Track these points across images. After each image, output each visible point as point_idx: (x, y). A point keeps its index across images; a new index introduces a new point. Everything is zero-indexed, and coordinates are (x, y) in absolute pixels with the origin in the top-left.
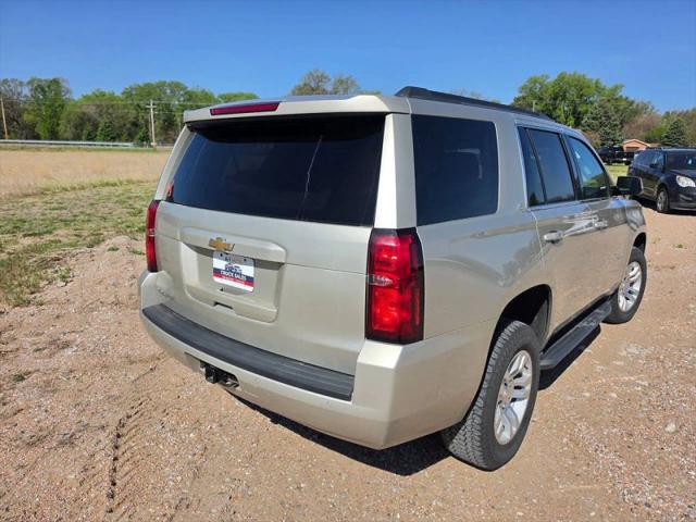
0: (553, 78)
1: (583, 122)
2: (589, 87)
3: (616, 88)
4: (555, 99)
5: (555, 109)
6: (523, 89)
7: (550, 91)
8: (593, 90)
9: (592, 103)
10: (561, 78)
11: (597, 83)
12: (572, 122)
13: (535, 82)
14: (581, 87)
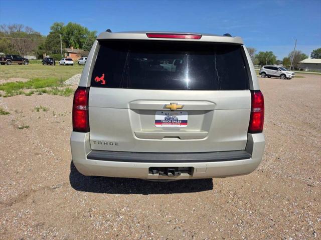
0: (65, 25)
1: (83, 46)
2: (83, 30)
3: (94, 33)
4: (68, 34)
5: (69, 39)
6: (52, 28)
7: (66, 31)
8: (84, 32)
9: (85, 38)
10: (70, 25)
11: (86, 29)
12: (78, 46)
13: (58, 25)
14: (80, 30)
